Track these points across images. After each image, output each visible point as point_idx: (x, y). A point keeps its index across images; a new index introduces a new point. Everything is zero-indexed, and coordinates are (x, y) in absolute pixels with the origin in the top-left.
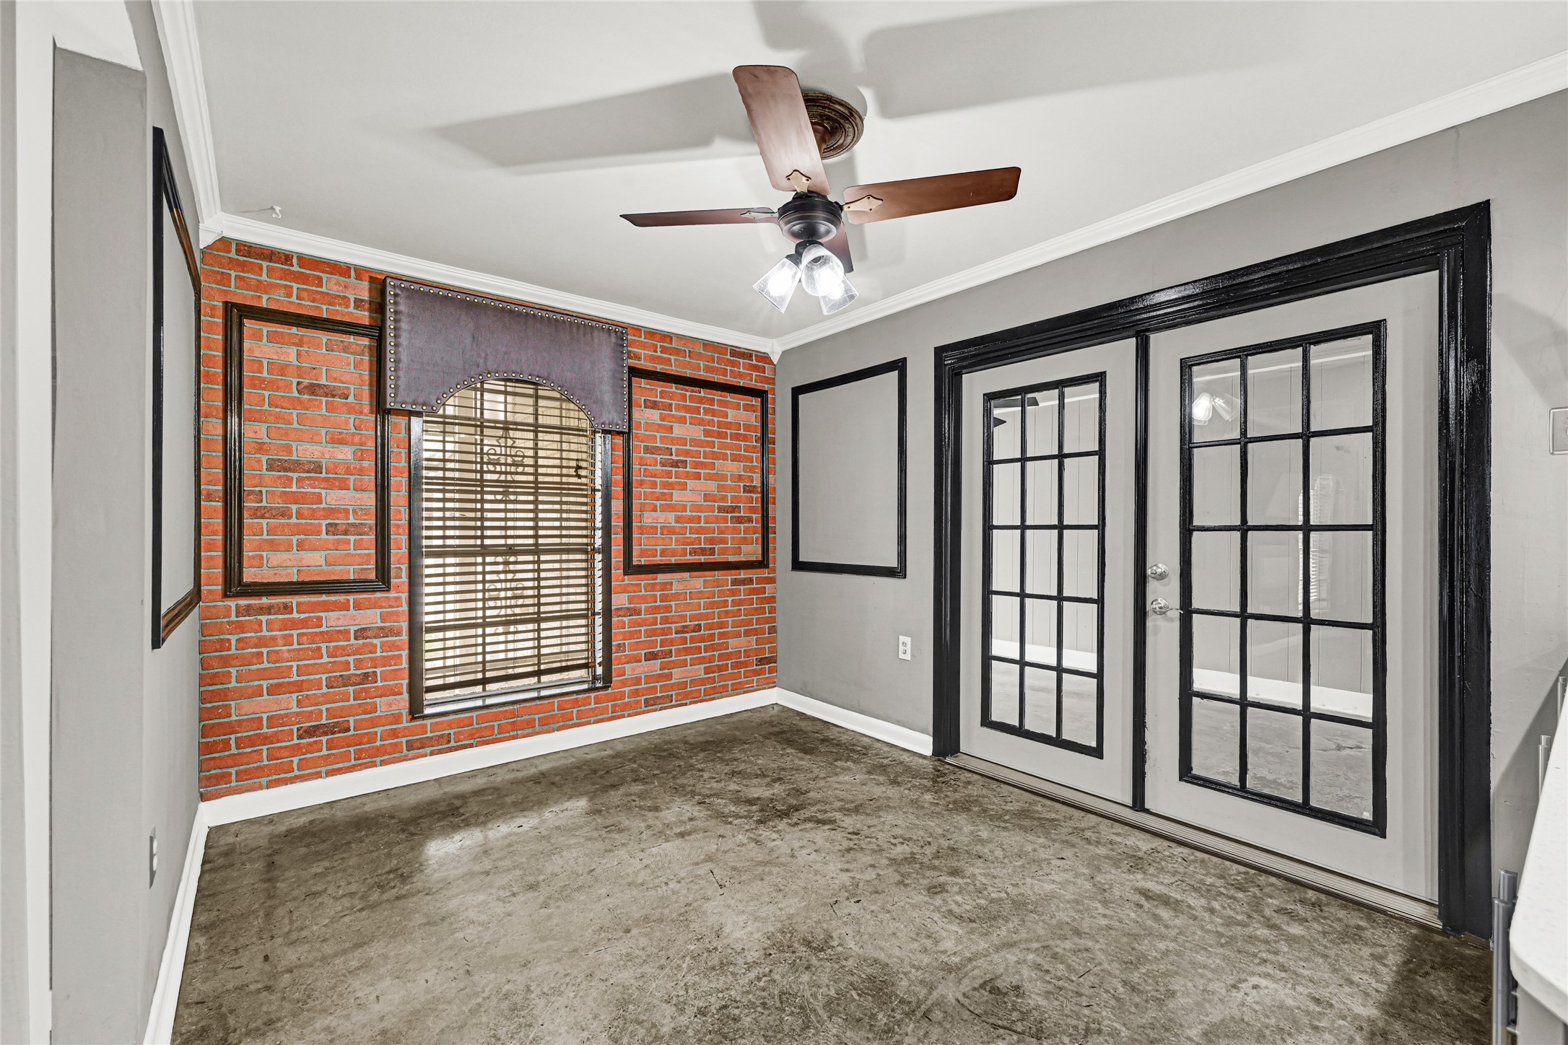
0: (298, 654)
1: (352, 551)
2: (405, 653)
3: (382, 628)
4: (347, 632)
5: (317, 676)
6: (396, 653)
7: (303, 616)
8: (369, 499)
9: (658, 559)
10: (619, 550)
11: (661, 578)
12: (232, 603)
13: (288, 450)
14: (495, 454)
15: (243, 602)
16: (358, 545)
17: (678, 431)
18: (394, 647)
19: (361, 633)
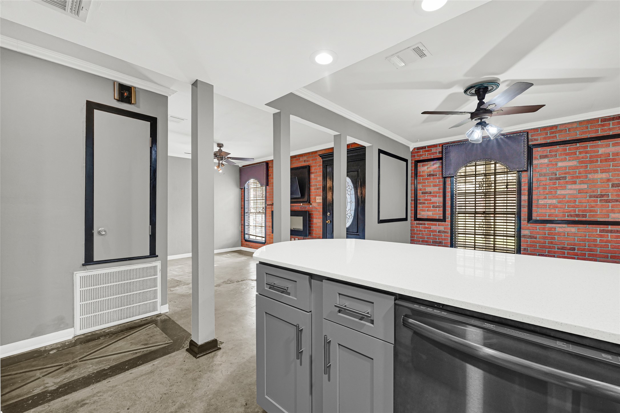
0: (426, 235)
1: (437, 212)
2: (449, 238)
3: (444, 231)
4: (436, 231)
5: (430, 240)
6: (447, 238)
7: (428, 226)
8: (441, 199)
9: (547, 218)
10: (526, 214)
11: (549, 225)
12: (416, 222)
13: (425, 189)
14: (481, 184)
15: (417, 222)
16: (439, 210)
17: (560, 164)
18: (447, 236)
19: (439, 232)
